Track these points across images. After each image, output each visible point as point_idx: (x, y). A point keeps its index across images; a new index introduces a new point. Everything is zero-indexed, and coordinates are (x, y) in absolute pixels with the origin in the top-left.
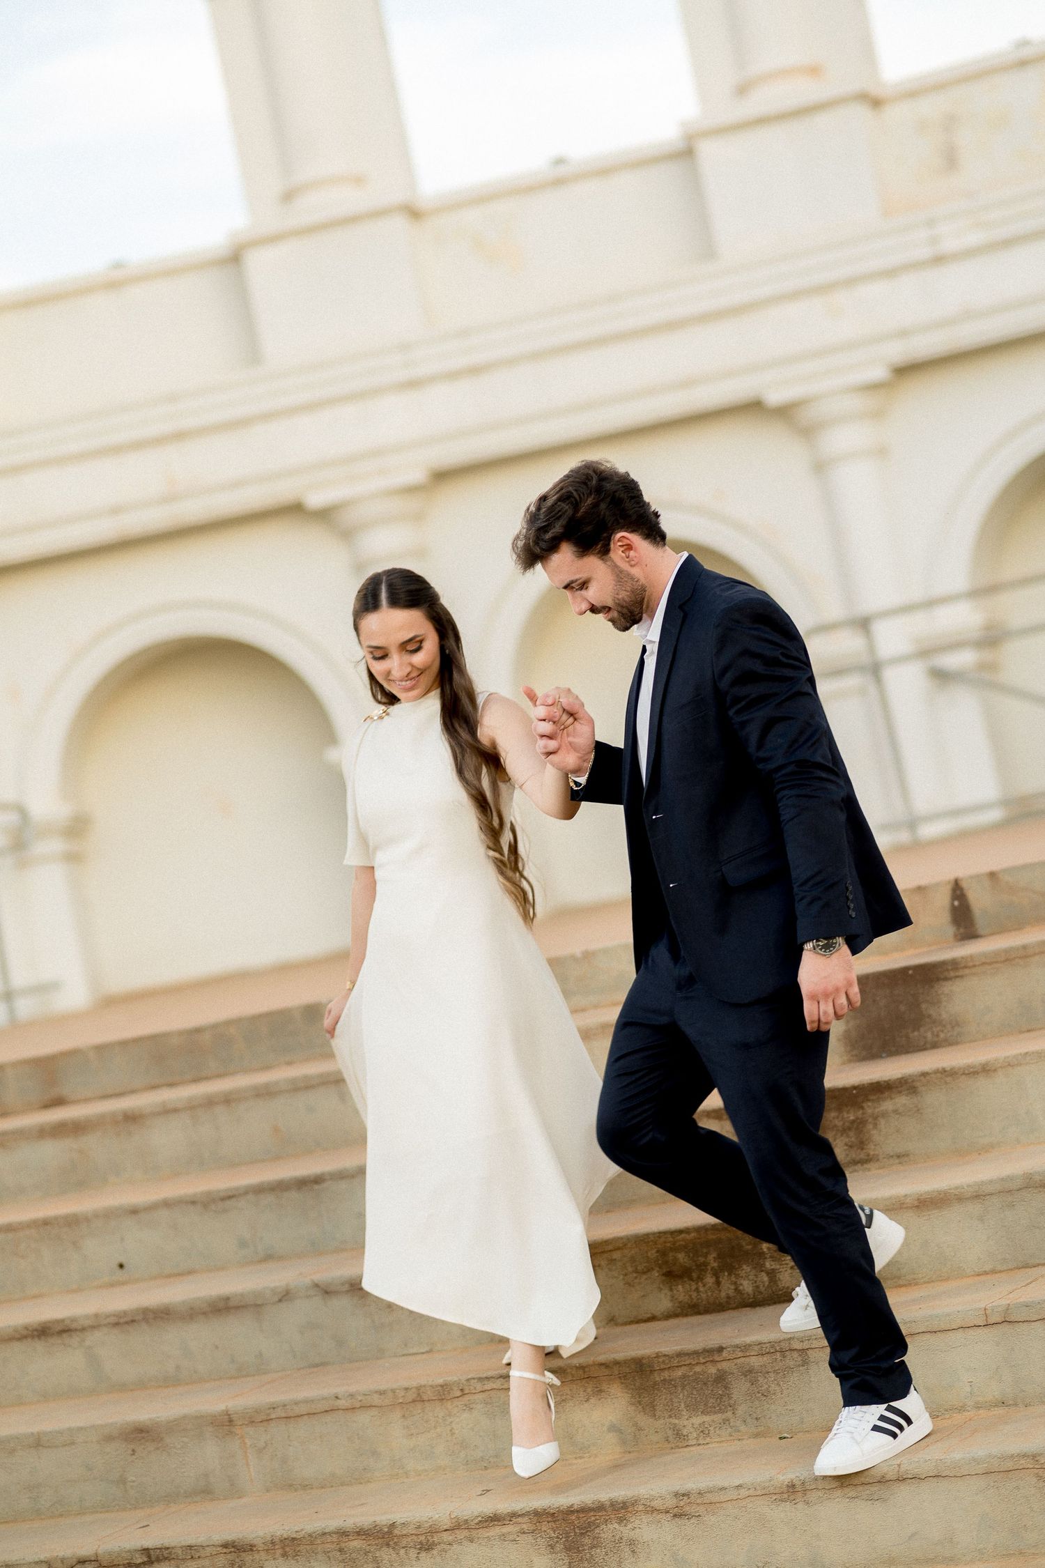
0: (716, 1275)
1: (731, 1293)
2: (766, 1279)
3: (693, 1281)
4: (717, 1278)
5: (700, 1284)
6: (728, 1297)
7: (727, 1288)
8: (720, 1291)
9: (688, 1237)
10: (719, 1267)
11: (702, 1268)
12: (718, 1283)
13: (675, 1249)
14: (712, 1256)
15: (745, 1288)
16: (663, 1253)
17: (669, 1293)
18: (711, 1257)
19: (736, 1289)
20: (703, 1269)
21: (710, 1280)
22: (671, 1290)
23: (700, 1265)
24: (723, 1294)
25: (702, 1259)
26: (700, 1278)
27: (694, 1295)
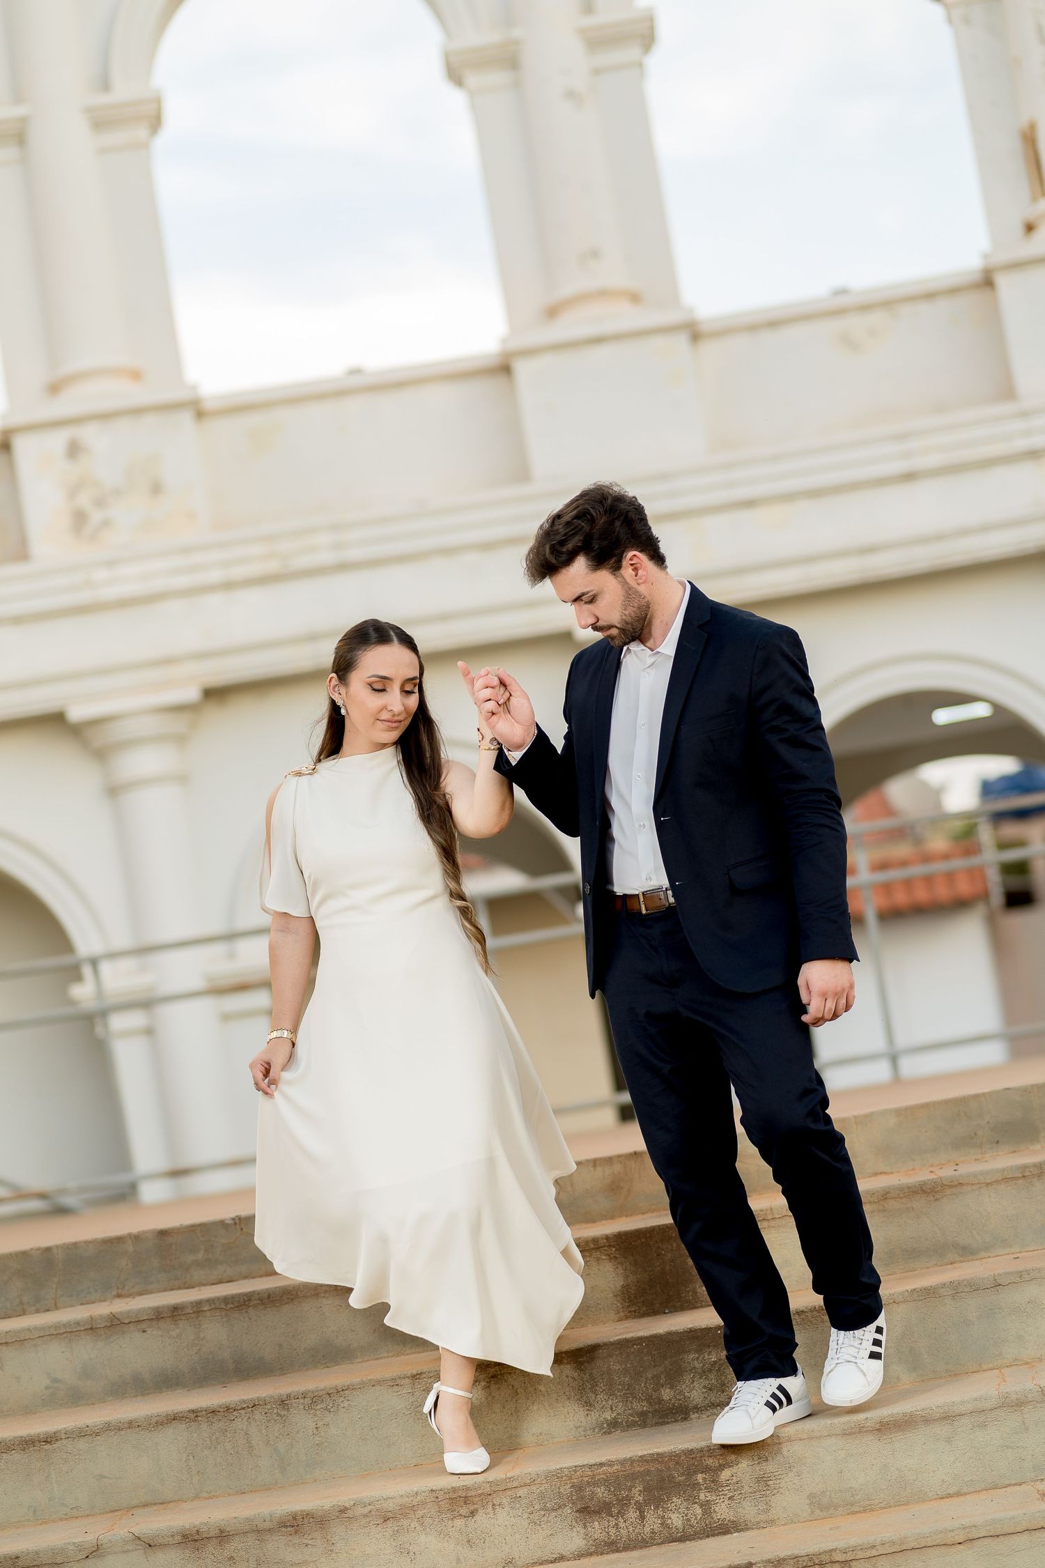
0: (640, 1509)
1: (657, 1527)
2: (699, 1511)
3: (612, 1517)
4: (642, 1512)
5: (620, 1519)
6: (653, 1532)
7: (652, 1522)
8: (644, 1526)
9: (610, 1470)
10: (644, 1500)
11: (624, 1503)
12: (642, 1518)
13: (596, 1484)
14: (637, 1489)
15: (674, 1522)
16: (579, 1488)
17: (583, 1531)
18: (635, 1491)
19: (662, 1524)
20: (626, 1504)
21: (632, 1514)
22: (585, 1527)
23: (622, 1500)
24: (647, 1529)
25: (624, 1493)
26: (621, 1513)
27: (612, 1531)
